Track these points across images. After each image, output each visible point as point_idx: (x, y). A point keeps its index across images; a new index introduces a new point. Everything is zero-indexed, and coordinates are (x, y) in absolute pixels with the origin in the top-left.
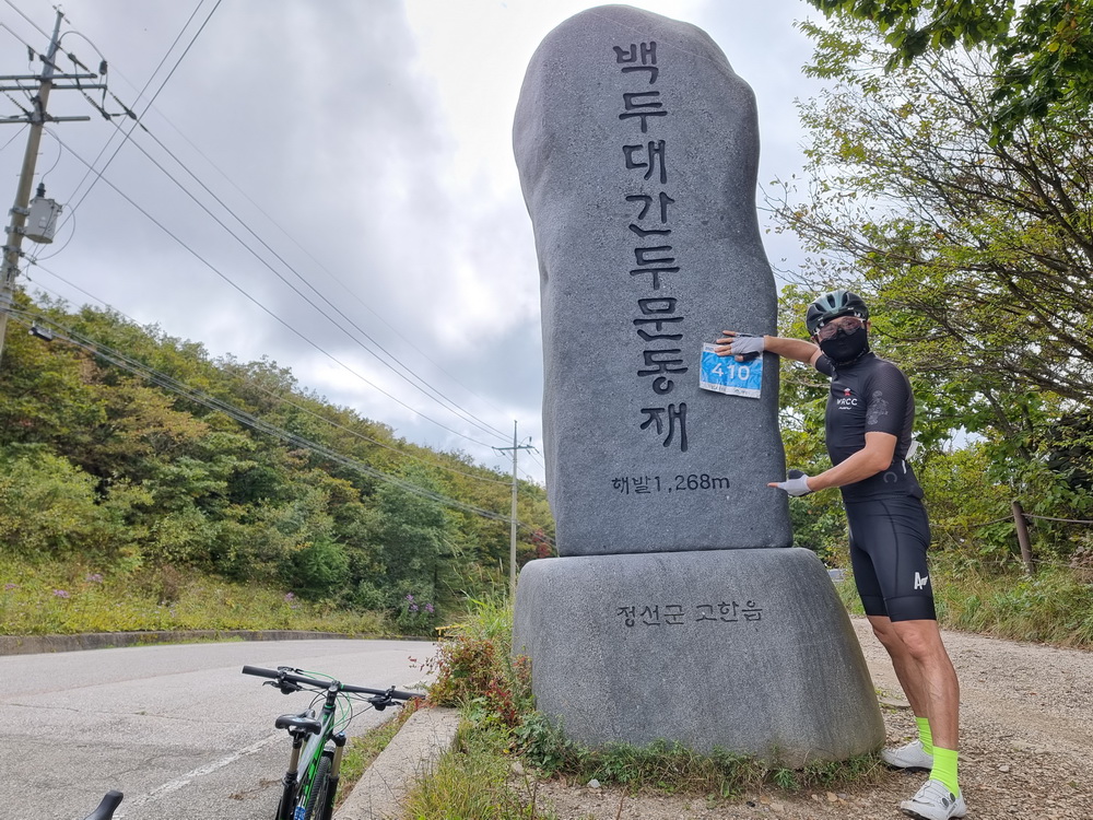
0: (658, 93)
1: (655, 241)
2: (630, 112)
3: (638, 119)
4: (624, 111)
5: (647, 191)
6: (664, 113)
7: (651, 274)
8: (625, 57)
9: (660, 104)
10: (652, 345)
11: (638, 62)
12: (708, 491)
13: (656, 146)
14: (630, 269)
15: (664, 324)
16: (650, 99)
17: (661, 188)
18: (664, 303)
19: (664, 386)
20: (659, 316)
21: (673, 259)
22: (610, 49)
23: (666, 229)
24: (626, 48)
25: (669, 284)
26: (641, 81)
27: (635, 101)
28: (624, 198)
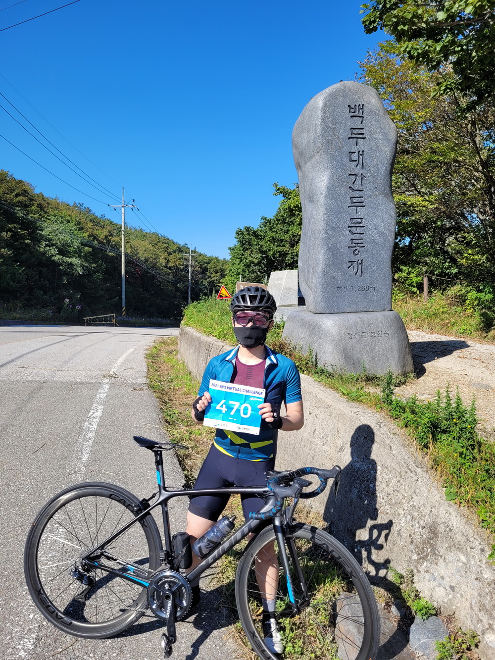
0: (363, 129)
1: (357, 194)
2: (353, 136)
3: (355, 140)
4: (350, 136)
5: (356, 172)
6: (365, 138)
7: (355, 207)
8: (352, 110)
9: (363, 134)
10: (354, 237)
11: (357, 114)
12: (368, 292)
13: (361, 153)
14: (348, 205)
15: (358, 228)
16: (360, 131)
17: (361, 171)
18: (359, 220)
19: (356, 252)
20: (357, 225)
21: (363, 202)
22: (347, 106)
23: (362, 189)
24: (353, 106)
25: (362, 212)
26: (357, 122)
27: (355, 131)
28: (348, 175)
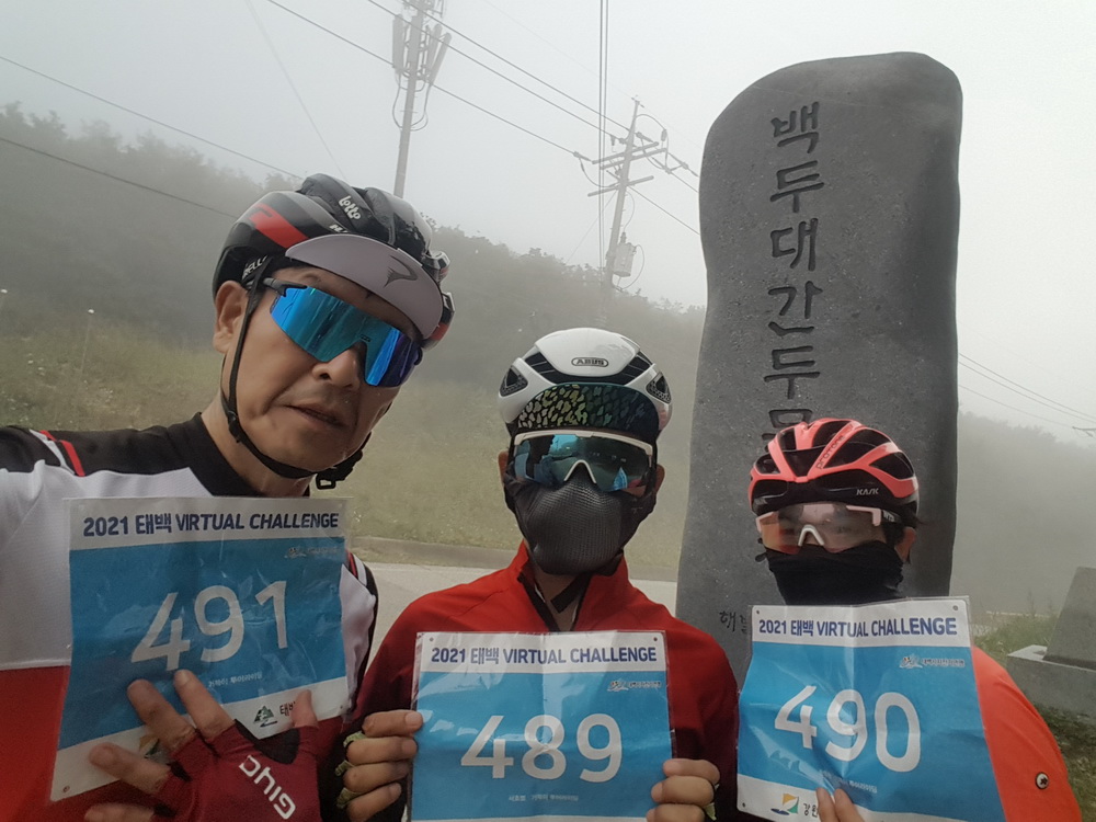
0: (815, 162)
1: (796, 340)
2: (783, 191)
3: (790, 198)
4: (776, 191)
5: (792, 281)
6: (820, 185)
7: (786, 380)
8: (783, 129)
9: (817, 176)
11: (797, 131)
13: (808, 227)
14: (765, 375)
16: (806, 172)
17: (808, 276)
18: (798, 415)
21: (813, 362)
22: (767, 122)
23: (808, 326)
24: (785, 117)
25: (806, 392)
26: (798, 152)
27: (789, 177)
28: (766, 293)
